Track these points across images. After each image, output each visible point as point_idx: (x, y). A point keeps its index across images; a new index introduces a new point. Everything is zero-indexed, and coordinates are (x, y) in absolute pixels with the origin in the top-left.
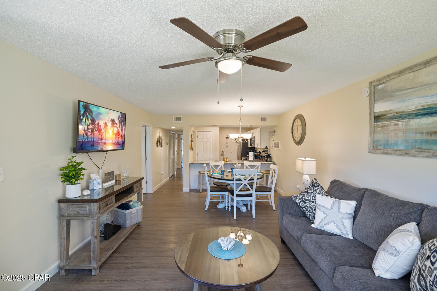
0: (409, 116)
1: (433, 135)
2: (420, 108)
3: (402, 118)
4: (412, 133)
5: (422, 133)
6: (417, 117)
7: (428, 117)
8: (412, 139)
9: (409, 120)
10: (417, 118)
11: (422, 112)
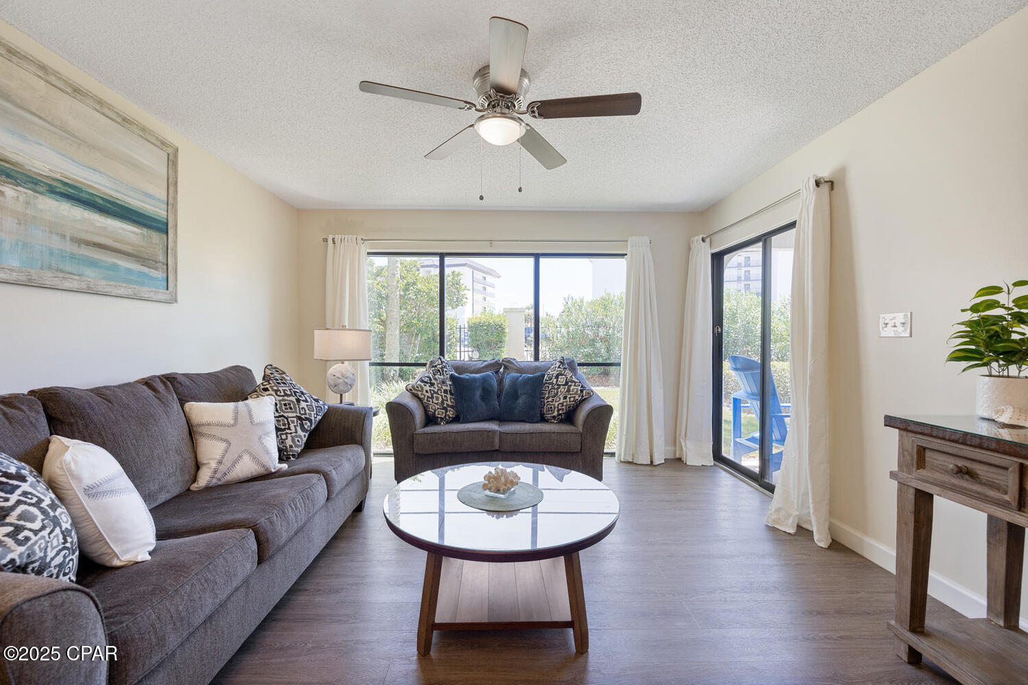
0: (36, 184)
1: (83, 246)
2: (58, 176)
3: (16, 180)
4: (42, 231)
5: (63, 236)
6: (52, 195)
7: (73, 205)
8: (42, 245)
9: (35, 194)
10: (53, 199)
11: (63, 189)
